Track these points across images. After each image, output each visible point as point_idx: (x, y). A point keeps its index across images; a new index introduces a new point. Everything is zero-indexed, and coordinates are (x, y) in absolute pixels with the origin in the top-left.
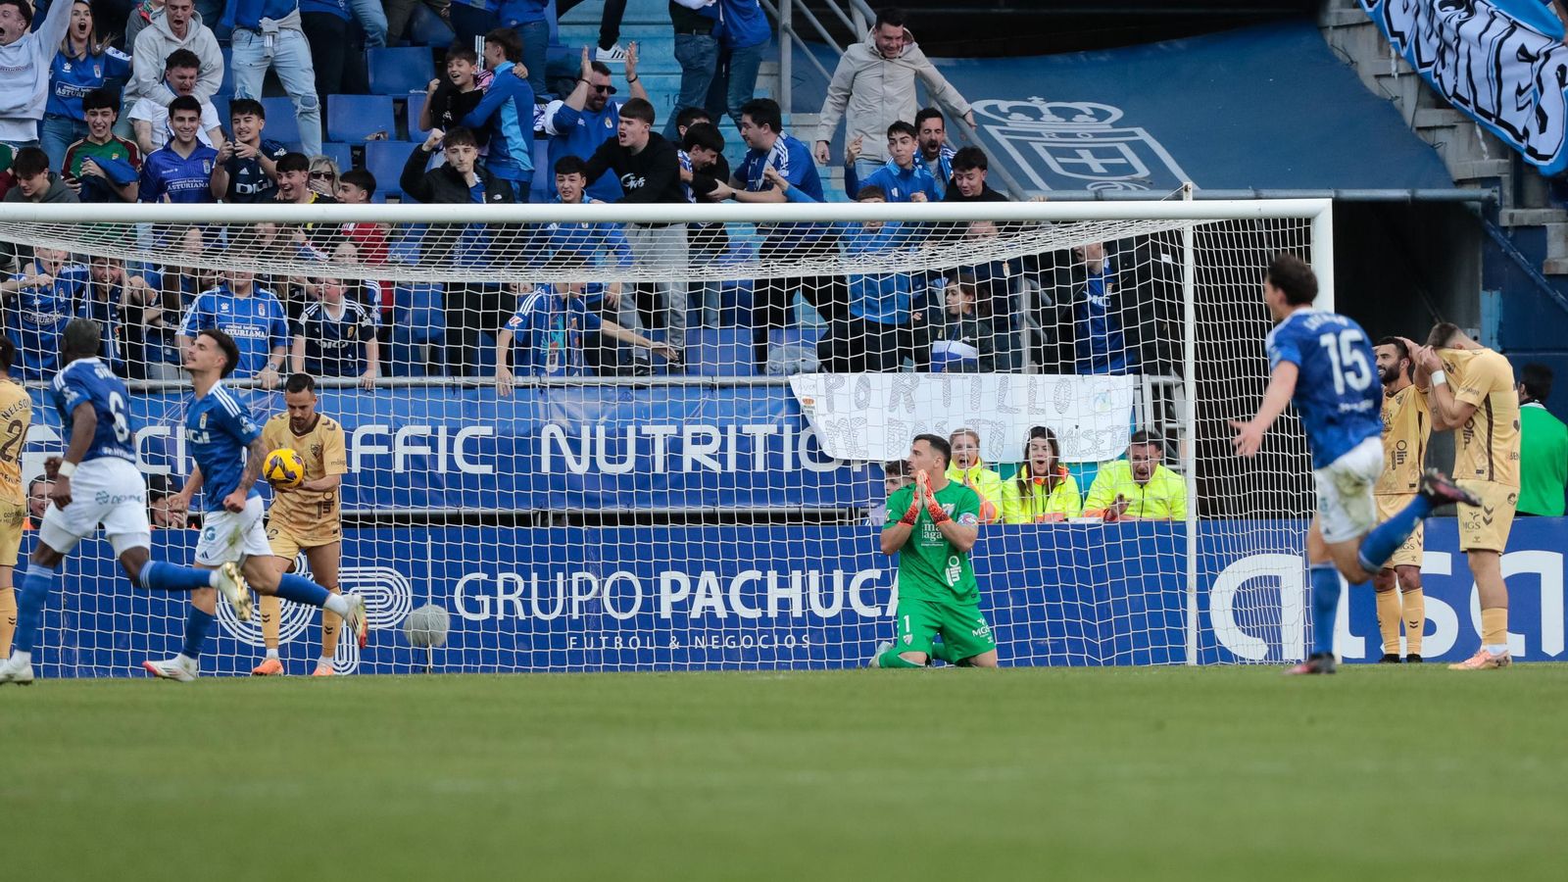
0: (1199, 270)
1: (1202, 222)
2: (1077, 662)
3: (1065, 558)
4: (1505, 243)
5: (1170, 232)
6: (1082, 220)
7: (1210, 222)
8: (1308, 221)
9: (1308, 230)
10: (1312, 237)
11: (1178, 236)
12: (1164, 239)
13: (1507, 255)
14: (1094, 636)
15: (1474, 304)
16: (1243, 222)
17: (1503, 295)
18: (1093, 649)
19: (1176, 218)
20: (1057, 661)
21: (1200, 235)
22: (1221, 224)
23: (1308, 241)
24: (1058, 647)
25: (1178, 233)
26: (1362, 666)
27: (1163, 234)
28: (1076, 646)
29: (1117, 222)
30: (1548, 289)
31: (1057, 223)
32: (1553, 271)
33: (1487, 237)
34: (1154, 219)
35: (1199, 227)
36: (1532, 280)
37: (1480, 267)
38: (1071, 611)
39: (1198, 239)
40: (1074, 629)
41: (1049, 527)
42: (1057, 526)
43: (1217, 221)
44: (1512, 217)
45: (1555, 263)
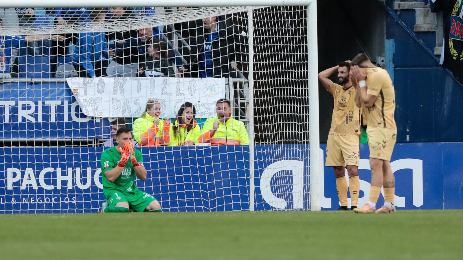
0: (255, 30)
1: (257, 8)
2: (199, 210)
3: (193, 162)
4: (396, 18)
5: (242, 13)
6: (201, 7)
7: (260, 8)
8: (306, 7)
9: (305, 12)
10: (308, 14)
11: (245, 14)
12: (239, 15)
13: (398, 23)
14: (207, 198)
15: (382, 45)
16: (276, 7)
17: (395, 41)
18: (206, 204)
19: (245, 6)
20: (190, 210)
21: (256, 14)
22: (265, 9)
23: (306, 16)
24: (190, 203)
25: (246, 13)
26: (330, 212)
27: (239, 13)
28: (198, 202)
29: (217, 7)
30: (416, 38)
31: (190, 8)
32: (418, 30)
33: (388, 15)
34: (235, 6)
35: (255, 10)
36: (409, 34)
37: (385, 28)
38: (196, 186)
39: (255, 16)
40: (197, 195)
41: (186, 148)
42: (190, 147)
43: (263, 7)
44: (399, 5)
45: (420, 27)
